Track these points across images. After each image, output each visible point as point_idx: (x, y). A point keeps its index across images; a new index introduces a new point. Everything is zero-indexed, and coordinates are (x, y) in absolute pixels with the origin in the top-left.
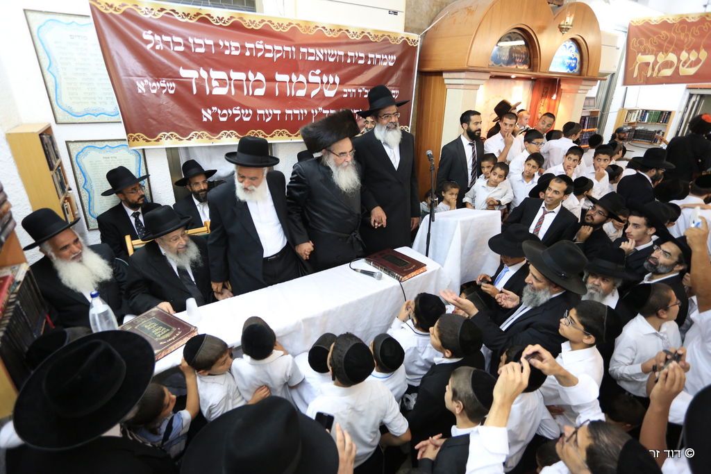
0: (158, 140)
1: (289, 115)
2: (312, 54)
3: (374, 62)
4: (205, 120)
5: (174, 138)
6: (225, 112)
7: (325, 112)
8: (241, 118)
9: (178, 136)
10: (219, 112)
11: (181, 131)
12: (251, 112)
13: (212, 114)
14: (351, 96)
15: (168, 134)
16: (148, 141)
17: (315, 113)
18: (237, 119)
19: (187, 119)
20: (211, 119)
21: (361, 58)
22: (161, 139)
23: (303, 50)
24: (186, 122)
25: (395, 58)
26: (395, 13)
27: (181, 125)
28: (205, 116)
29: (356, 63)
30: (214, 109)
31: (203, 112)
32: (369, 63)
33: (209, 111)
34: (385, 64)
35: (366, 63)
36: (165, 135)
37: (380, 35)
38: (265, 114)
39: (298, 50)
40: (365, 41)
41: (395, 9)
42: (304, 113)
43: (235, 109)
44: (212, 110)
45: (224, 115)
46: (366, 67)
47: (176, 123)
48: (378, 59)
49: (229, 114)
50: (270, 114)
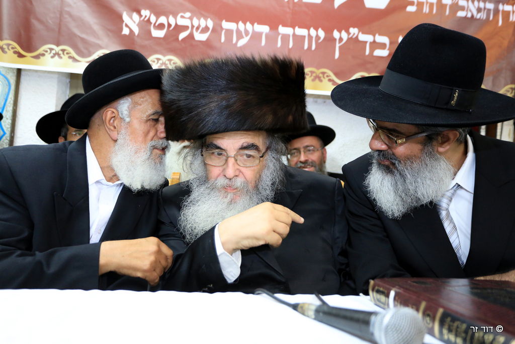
0: (37, 57)
1: (285, 38)
4: (126, 31)
5: (65, 57)
6: (163, 20)
7: (363, 37)
8: (191, 36)
9: (73, 54)
10: (153, 19)
11: (80, 45)
12: (210, 24)
13: (140, 21)
14: (426, 9)
15: (57, 49)
16: (21, 56)
17: (341, 39)
18: (182, 36)
19: (96, 28)
20: (136, 31)
22: (43, 55)
24: (94, 33)
27: (84, 36)
28: (127, 26)
30: (145, 13)
31: (125, 17)
33: (135, 16)
36: (51, 49)
38: (238, 31)
42: (318, 37)
43: (182, 17)
44: (141, 16)
45: (161, 26)
47: (77, 31)
49: (169, 25)
50: (247, 32)
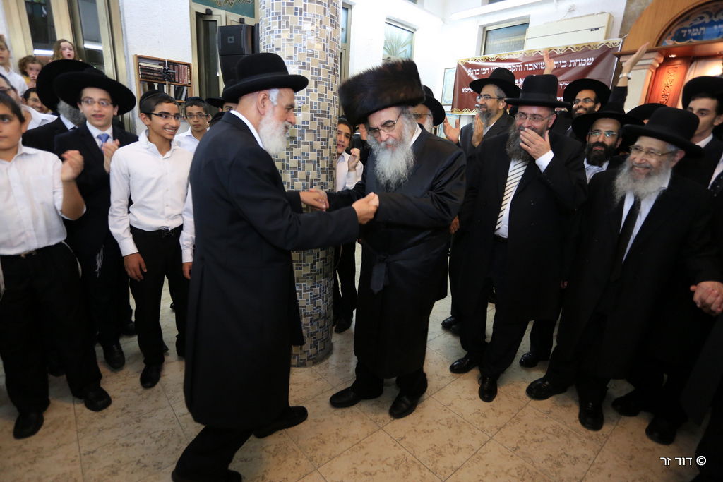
2: (531, 67)
3: (575, 65)
21: (564, 64)
23: (525, 65)
25: (593, 59)
26: (597, 29)
29: (560, 67)
32: (570, 66)
34: (584, 65)
35: (567, 67)
37: (580, 47)
39: (523, 66)
40: (569, 53)
41: (596, 27)
46: (568, 69)
48: (578, 63)
